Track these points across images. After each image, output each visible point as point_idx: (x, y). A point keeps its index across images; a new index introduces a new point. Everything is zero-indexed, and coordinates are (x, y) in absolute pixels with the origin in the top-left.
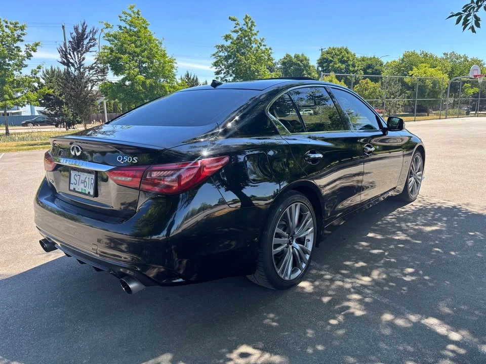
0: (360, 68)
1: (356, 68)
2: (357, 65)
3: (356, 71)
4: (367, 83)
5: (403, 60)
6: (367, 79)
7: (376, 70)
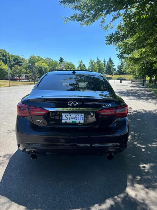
0: (12, 59)
1: (10, 60)
2: (10, 58)
3: (11, 61)
4: (17, 67)
5: (31, 59)
6: (17, 65)
7: (19, 61)
